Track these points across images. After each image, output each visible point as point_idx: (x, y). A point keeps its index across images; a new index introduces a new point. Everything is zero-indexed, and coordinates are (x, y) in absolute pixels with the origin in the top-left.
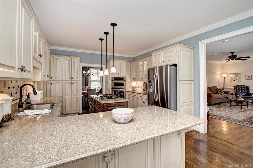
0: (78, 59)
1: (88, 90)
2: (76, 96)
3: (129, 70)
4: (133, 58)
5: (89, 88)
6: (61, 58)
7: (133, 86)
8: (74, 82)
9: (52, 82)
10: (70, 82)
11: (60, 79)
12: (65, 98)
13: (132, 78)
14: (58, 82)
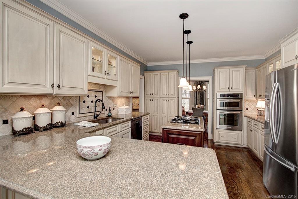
0: (175, 73)
1: (194, 109)
2: (172, 115)
3: (254, 81)
4: (265, 59)
5: (200, 107)
6: (159, 74)
7: (260, 108)
8: (171, 99)
9: (151, 98)
10: (167, 99)
11: (158, 95)
12: (162, 116)
13: (258, 95)
14: (156, 98)
